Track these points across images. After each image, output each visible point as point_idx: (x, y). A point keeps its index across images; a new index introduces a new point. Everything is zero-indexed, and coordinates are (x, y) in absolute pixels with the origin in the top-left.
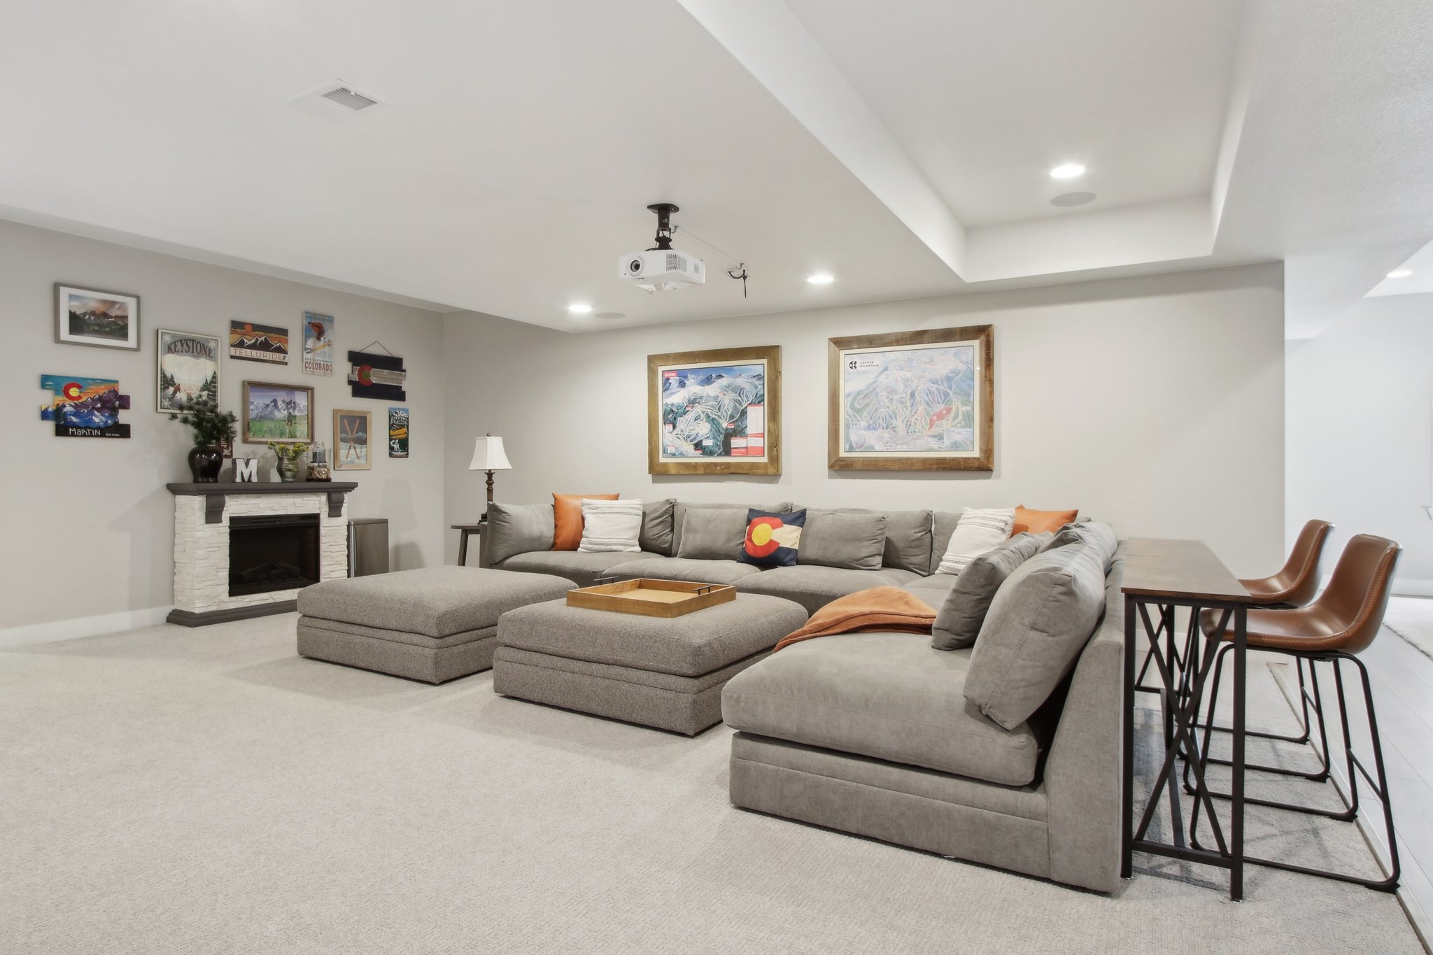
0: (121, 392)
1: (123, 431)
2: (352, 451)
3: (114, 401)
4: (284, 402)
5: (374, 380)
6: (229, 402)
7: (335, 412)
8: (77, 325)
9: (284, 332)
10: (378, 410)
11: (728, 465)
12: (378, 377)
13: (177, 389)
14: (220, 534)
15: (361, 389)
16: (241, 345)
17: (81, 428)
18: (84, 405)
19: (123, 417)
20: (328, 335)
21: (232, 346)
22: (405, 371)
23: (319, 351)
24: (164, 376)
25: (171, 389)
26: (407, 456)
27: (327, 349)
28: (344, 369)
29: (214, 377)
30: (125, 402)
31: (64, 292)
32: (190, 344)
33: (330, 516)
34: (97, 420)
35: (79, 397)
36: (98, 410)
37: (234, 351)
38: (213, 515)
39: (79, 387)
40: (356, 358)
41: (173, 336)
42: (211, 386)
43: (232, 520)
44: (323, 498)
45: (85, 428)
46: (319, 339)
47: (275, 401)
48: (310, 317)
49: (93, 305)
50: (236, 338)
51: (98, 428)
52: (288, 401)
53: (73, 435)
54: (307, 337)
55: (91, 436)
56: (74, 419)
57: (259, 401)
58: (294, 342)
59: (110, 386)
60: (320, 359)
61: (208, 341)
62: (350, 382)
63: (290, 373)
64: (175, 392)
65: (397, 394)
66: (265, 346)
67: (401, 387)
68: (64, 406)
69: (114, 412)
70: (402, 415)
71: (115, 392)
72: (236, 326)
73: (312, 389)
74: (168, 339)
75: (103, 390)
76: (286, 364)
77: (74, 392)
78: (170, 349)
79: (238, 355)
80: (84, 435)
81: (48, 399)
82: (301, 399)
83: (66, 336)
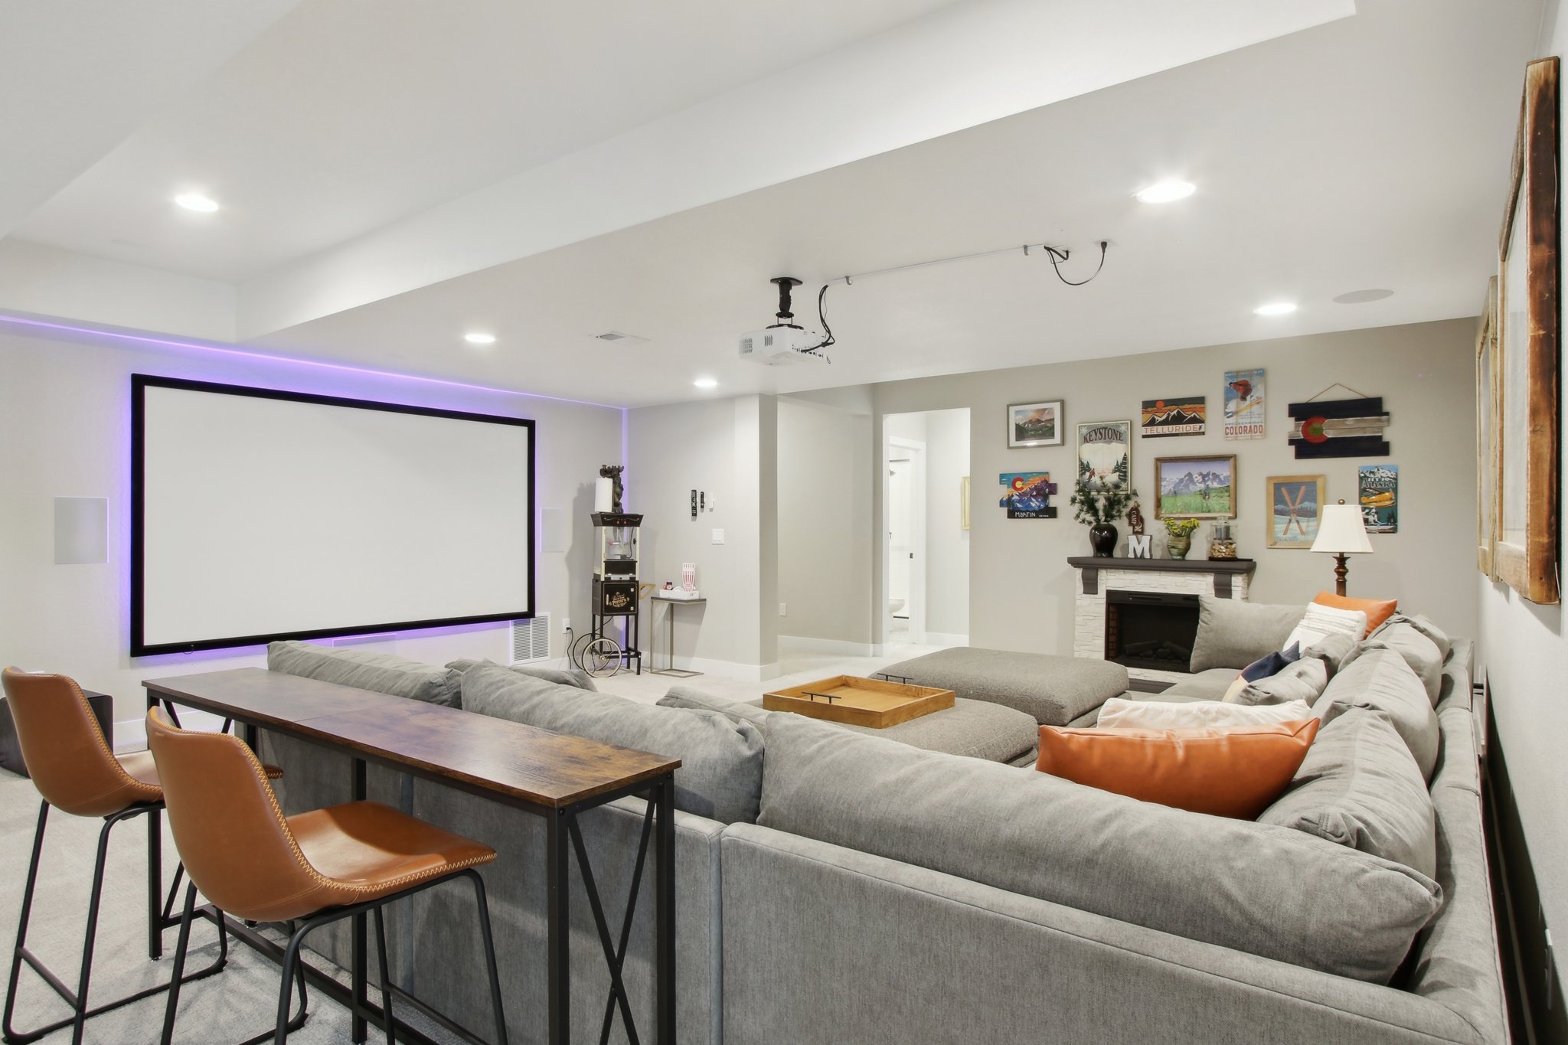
0: (1052, 481)
1: (1052, 513)
2: (1294, 525)
3: (1047, 489)
4: (1201, 474)
5: (1330, 434)
6: (1142, 480)
7: (1269, 479)
8: (1022, 432)
9: (1201, 400)
10: (1343, 472)
12: (1333, 429)
13: (1093, 474)
15: (1305, 448)
16: (1152, 423)
17: (1023, 512)
18: (1024, 494)
19: (1053, 501)
20: (1257, 392)
21: (1143, 426)
22: (1387, 414)
23: (1244, 413)
24: (1082, 464)
25: (1088, 474)
26: (1394, 531)
27: (1255, 408)
28: (1289, 426)
29: (1125, 458)
30: (1053, 489)
31: (1012, 409)
32: (1103, 432)
33: (1215, 596)
34: (1033, 505)
35: (1022, 488)
36: (1034, 497)
37: (1150, 430)
38: (1090, 586)
39: (1021, 480)
40: (1297, 411)
41: (1089, 427)
42: (1122, 469)
43: (1109, 593)
44: (1210, 579)
45: (1025, 512)
46: (1244, 398)
47: (1190, 475)
48: (1231, 377)
49: (1032, 415)
50: (1148, 417)
51: (1034, 511)
52: (1205, 473)
53: (1018, 517)
54: (1227, 400)
55: (1029, 517)
56: (1019, 505)
57: (1172, 476)
58: (1214, 411)
59: (1042, 478)
60: (1244, 420)
61: (1118, 426)
62: (1291, 442)
63: (1212, 440)
64: (1090, 477)
65: (1378, 447)
66: (1178, 419)
67: (1380, 438)
68: (1012, 496)
69: (1046, 497)
70: (1385, 474)
71: (1046, 482)
72: (1148, 405)
73: (1235, 457)
74: (1084, 431)
75: (1037, 481)
76: (1203, 433)
77: (1019, 484)
78: (1086, 439)
79: (1149, 433)
80: (1025, 517)
81: (1004, 492)
82: (1224, 470)
83: (1013, 443)
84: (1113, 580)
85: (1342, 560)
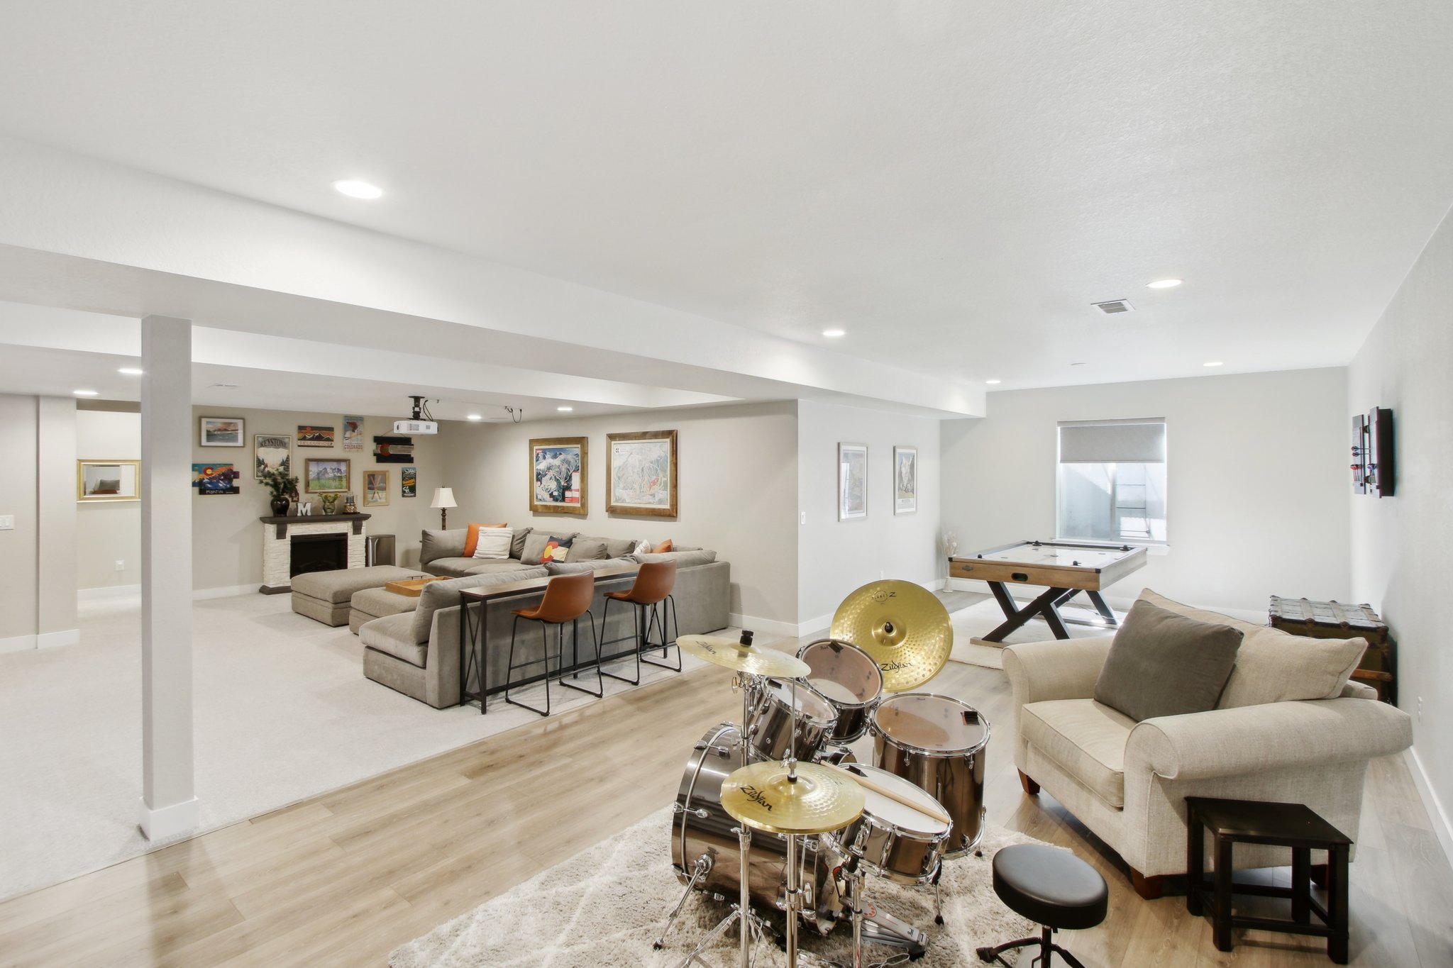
0: (234, 470)
1: (236, 490)
2: (376, 495)
3: (231, 475)
4: (331, 469)
5: (391, 452)
6: (296, 471)
7: (365, 472)
8: (210, 436)
9: (331, 429)
10: (394, 471)
11: (563, 507)
12: (393, 450)
13: (266, 466)
14: (285, 545)
15: (381, 458)
16: (304, 439)
17: (212, 490)
18: (214, 478)
19: (236, 483)
20: (360, 428)
21: (299, 440)
22: (413, 445)
23: (353, 438)
24: (258, 460)
25: (263, 466)
26: (415, 496)
27: (359, 436)
28: (371, 447)
29: (288, 458)
30: (236, 475)
31: (204, 421)
32: (273, 441)
33: (354, 534)
34: (221, 485)
35: (212, 474)
36: (222, 480)
37: (302, 443)
38: (281, 534)
39: (212, 469)
40: (378, 440)
41: (264, 438)
42: (285, 463)
43: (293, 537)
44: (350, 524)
45: (215, 490)
46: (354, 431)
47: (325, 469)
48: (348, 419)
49: (219, 426)
50: (301, 435)
51: (222, 490)
52: (334, 468)
53: (209, 494)
54: (345, 431)
55: (218, 494)
56: (209, 485)
57: (314, 469)
58: (338, 435)
59: (228, 467)
60: (354, 442)
61: (284, 438)
62: (375, 454)
63: (337, 451)
64: (265, 468)
65: (408, 459)
66: (319, 438)
67: (410, 455)
68: (204, 479)
69: (230, 481)
70: (411, 471)
71: (231, 470)
72: (301, 428)
73: (349, 460)
74: (260, 439)
75: (224, 470)
76: (333, 447)
77: (209, 472)
78: (262, 445)
79: (302, 444)
80: (214, 494)
81: (197, 476)
82: (343, 467)
83: (204, 442)
84: (294, 530)
85: (444, 510)
